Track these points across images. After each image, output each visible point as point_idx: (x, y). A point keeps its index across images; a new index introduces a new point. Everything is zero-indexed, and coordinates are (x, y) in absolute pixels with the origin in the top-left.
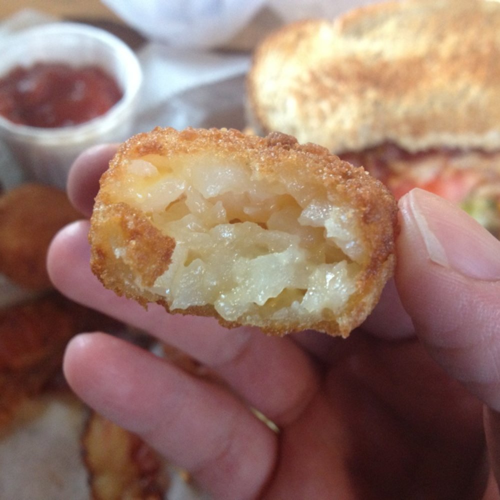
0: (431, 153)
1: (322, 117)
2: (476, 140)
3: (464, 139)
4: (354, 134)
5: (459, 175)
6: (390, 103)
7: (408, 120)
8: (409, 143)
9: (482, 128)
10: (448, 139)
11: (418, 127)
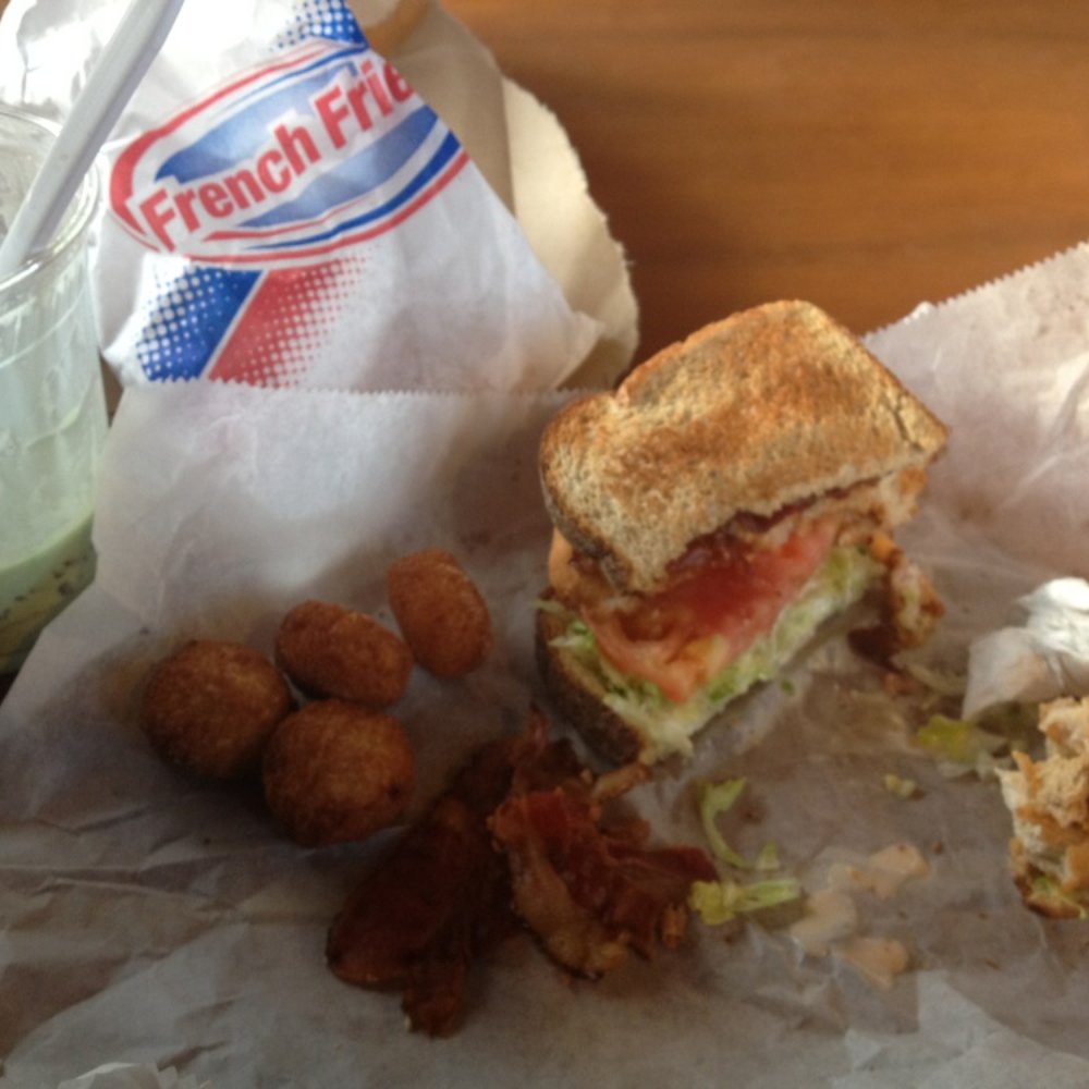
0: (787, 510)
1: (661, 509)
2: (830, 482)
3: (817, 485)
4: (703, 517)
5: (815, 524)
6: (728, 470)
7: (752, 483)
8: (763, 508)
9: (832, 467)
10: (801, 491)
11: (765, 487)
